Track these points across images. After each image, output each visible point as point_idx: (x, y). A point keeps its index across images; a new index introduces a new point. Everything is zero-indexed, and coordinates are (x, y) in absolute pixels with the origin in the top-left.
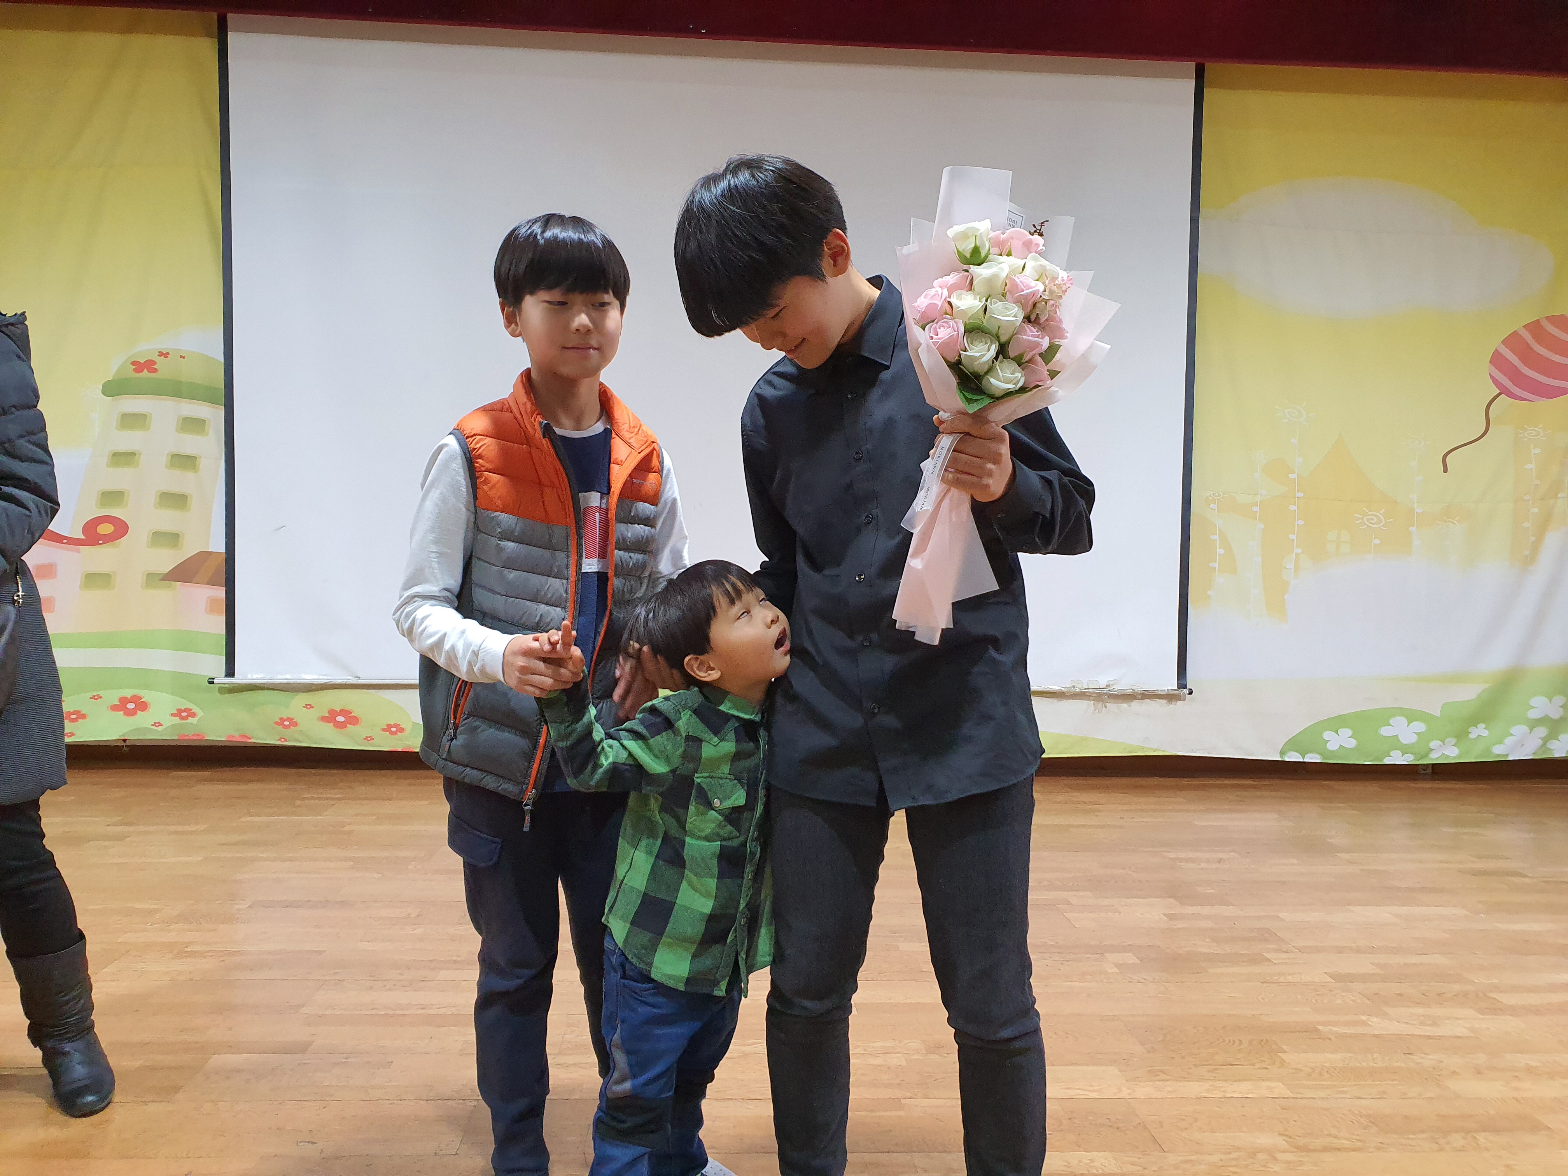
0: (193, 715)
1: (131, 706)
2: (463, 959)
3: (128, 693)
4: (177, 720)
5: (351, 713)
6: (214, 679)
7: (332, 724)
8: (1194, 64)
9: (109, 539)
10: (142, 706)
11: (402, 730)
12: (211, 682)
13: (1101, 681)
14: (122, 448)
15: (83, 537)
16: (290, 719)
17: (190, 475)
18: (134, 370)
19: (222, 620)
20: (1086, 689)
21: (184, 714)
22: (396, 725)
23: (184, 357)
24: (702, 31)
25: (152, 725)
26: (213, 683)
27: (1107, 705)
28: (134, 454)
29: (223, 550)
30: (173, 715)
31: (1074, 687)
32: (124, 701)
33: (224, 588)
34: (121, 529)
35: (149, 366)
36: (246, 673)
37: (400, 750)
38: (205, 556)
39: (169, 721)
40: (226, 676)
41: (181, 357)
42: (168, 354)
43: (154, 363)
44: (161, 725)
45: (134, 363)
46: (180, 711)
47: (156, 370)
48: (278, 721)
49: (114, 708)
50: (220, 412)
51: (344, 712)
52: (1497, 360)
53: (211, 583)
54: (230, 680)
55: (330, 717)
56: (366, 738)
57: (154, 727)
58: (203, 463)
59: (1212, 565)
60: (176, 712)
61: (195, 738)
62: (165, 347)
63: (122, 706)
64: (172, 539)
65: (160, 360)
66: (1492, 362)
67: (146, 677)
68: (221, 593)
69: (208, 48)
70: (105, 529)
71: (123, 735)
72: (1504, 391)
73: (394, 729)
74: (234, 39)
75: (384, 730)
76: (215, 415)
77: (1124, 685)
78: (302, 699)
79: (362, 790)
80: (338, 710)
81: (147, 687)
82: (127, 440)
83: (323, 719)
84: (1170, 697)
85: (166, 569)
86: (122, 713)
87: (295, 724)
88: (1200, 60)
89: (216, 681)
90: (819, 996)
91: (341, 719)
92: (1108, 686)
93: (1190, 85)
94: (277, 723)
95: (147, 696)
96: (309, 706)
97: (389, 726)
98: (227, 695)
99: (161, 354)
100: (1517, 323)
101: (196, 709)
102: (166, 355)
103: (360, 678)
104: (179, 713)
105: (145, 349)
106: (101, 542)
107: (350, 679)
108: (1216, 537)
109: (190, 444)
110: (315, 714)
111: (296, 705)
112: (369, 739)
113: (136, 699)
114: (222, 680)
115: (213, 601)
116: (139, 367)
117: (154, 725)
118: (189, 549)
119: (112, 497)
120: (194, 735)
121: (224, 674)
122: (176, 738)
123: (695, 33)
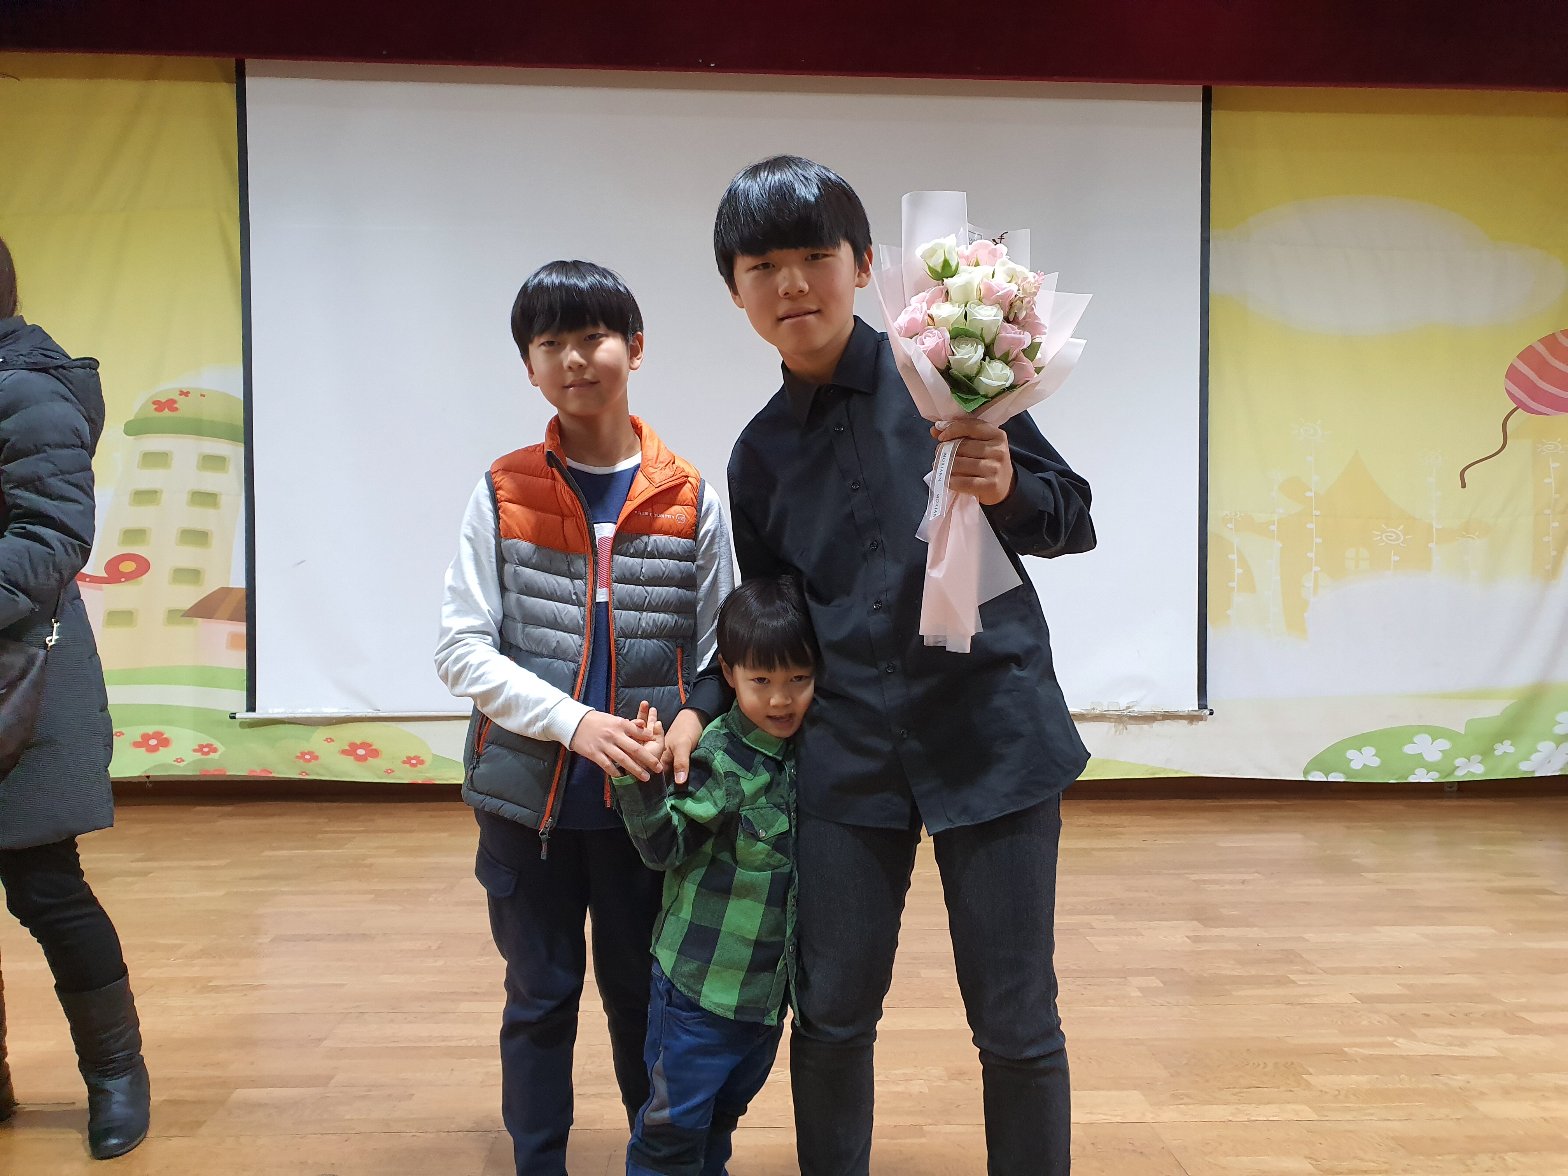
0: (215, 750)
1: (153, 742)
2: (483, 991)
3: (150, 730)
4: (198, 755)
5: (371, 746)
6: (235, 714)
7: (352, 757)
8: (1201, 87)
9: (130, 577)
10: (164, 742)
11: (422, 762)
12: (233, 717)
13: (1122, 702)
14: (144, 486)
15: (106, 575)
16: (310, 753)
17: (211, 512)
18: (156, 409)
19: (243, 655)
20: (1106, 711)
21: (204, 749)
22: (416, 758)
23: (204, 396)
24: (712, 65)
25: (174, 761)
26: (234, 718)
27: (1128, 726)
28: (155, 492)
29: (243, 585)
30: (195, 751)
31: (1094, 709)
32: (146, 737)
33: (245, 624)
34: (143, 566)
35: (171, 405)
36: (266, 708)
37: (420, 782)
38: (225, 592)
39: (191, 757)
40: (247, 711)
41: (202, 395)
42: (189, 393)
43: (175, 402)
44: (183, 761)
45: (154, 403)
46: (201, 747)
47: (177, 409)
48: (299, 754)
49: (137, 745)
50: (240, 449)
51: (365, 745)
52: (1512, 374)
53: (233, 618)
54: (251, 715)
55: (351, 750)
56: (387, 771)
57: (176, 763)
58: (223, 500)
59: (1231, 584)
60: (197, 747)
61: (216, 773)
62: (185, 386)
63: (146, 743)
64: (194, 575)
65: (181, 400)
66: (1507, 376)
67: (167, 713)
68: (241, 628)
69: (226, 92)
70: (127, 567)
71: (145, 772)
72: (1520, 405)
73: (414, 762)
74: (251, 83)
75: (404, 762)
76: (235, 452)
77: (1145, 707)
78: (322, 733)
79: (382, 822)
80: (358, 744)
81: (169, 723)
82: (149, 479)
83: (344, 752)
84: (1191, 718)
85: (188, 605)
86: (144, 749)
87: (316, 758)
88: (1207, 83)
89: (237, 716)
90: (843, 1023)
91: (361, 752)
92: (1128, 708)
93: (1197, 108)
94: (297, 757)
95: (169, 732)
96: (330, 740)
97: (409, 759)
98: (248, 729)
99: (182, 393)
100: (1531, 337)
101: (217, 744)
102: (186, 394)
103: (379, 710)
104: (200, 749)
105: (167, 388)
106: (123, 580)
107: (370, 712)
108: (1233, 557)
109: (210, 481)
110: (335, 747)
111: (316, 739)
112: (389, 771)
113: (158, 735)
114: (243, 715)
115: (234, 636)
116: (160, 406)
117: (176, 761)
118: (210, 586)
119: (135, 535)
120: (215, 770)
121: (245, 709)
122: (198, 773)
123: (704, 67)
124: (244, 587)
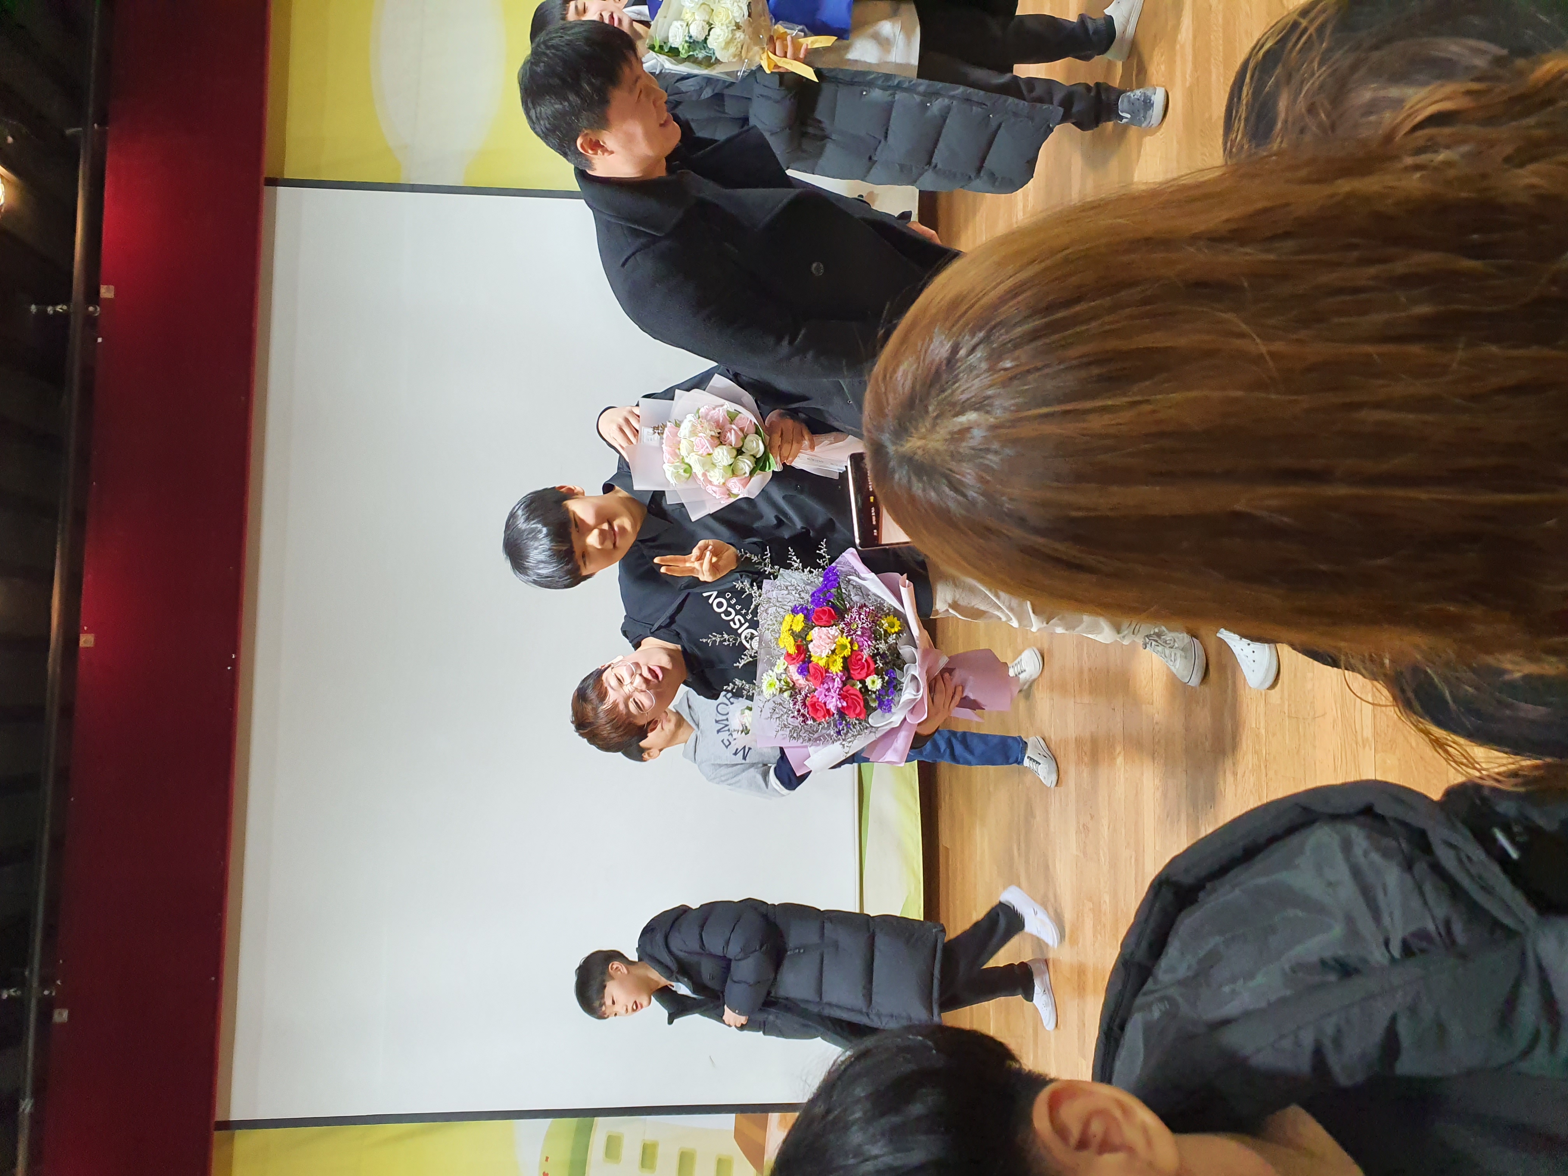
8: (264, 187)
17: (660, 1150)
24: (234, 657)
29: (732, 1116)
33: (770, 1114)
38: (739, 1135)
41: (547, 1160)
50: (600, 1121)
53: (764, 1126)
58: (649, 1138)
64: (722, 1165)
68: (774, 1117)
69: (244, 1141)
74: (236, 1115)
76: (603, 1126)
88: (261, 181)
93: (283, 192)
109: (631, 1151)
115: (781, 1125)
118: (733, 1149)
123: (235, 663)
124: (734, 1115)
